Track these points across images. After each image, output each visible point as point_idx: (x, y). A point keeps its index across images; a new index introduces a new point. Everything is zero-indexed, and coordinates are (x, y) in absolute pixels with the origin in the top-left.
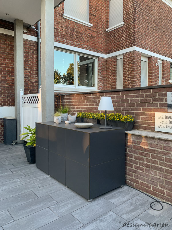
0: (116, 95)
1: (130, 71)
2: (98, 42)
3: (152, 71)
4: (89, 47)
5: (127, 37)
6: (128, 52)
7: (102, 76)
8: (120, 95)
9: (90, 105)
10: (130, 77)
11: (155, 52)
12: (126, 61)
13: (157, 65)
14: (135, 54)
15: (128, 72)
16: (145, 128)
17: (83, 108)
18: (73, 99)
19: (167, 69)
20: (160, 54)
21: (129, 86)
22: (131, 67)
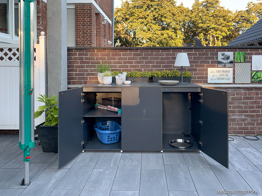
1: (85, 25)
6: (83, 4)
7: (43, 26)
9: (125, 63)
10: (86, 33)
11: (102, 9)
12: (79, 14)
13: (103, 23)
14: (92, 8)
15: (83, 27)
16: (198, 82)
17: (112, 67)
18: (91, 55)
19: (107, 29)
20: (104, 12)
21: (84, 43)
22: (88, 21)
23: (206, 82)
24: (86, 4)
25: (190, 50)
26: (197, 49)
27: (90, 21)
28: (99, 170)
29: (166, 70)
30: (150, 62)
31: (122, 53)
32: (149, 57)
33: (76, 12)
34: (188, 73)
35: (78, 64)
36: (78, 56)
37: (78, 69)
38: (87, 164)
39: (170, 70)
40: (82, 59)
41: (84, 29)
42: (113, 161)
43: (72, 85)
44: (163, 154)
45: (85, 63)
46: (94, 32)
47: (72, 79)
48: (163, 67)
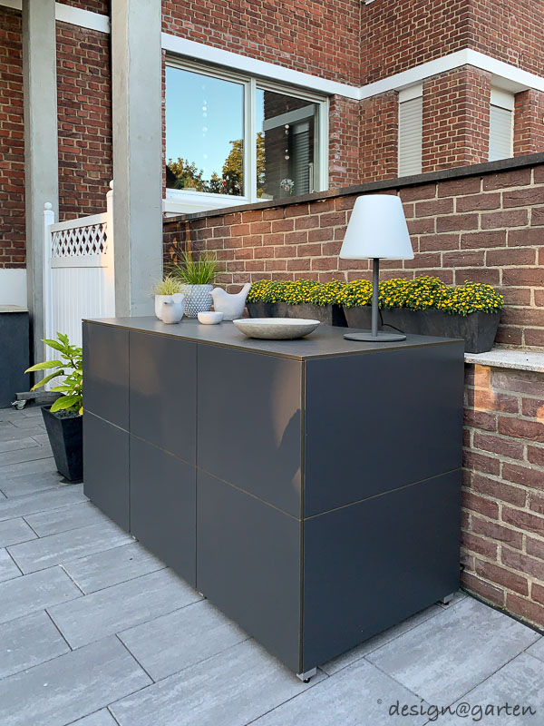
0: (414, 203)
1: (448, 141)
2: (330, 41)
3: (528, 142)
4: (300, 60)
5: (437, 16)
6: (443, 74)
7: (344, 165)
8: (436, 199)
9: (302, 251)
12: (433, 108)
14: (469, 78)
15: (441, 149)
22: (454, 127)
24: (452, 71)
27: (462, 125)
33: (424, 105)
36: (214, 238)
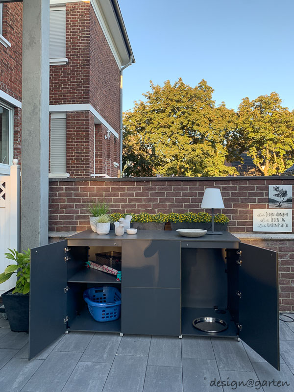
1: (80, 142)
4: (5, 86)
5: (73, 85)
6: (77, 111)
9: (130, 201)
10: (81, 153)
11: (104, 118)
12: (72, 126)
13: (106, 137)
14: (90, 117)
15: (77, 145)
16: (238, 230)
17: (112, 206)
18: (83, 189)
19: (112, 146)
20: (108, 122)
21: (79, 167)
22: (84, 136)
23: (250, 230)
24: (82, 111)
25: (226, 182)
26: (237, 181)
27: (87, 136)
28: (87, 363)
29: (190, 211)
30: (167, 200)
31: (126, 187)
32: (166, 192)
33: (67, 123)
34: (223, 217)
35: (65, 202)
36: (64, 192)
37: (64, 209)
38: (70, 353)
39: (197, 212)
40: (70, 195)
41: (79, 148)
42: (107, 350)
43: (55, 232)
44: (183, 340)
45: (74, 200)
46: (94, 151)
47: (56, 223)
48: (186, 206)
